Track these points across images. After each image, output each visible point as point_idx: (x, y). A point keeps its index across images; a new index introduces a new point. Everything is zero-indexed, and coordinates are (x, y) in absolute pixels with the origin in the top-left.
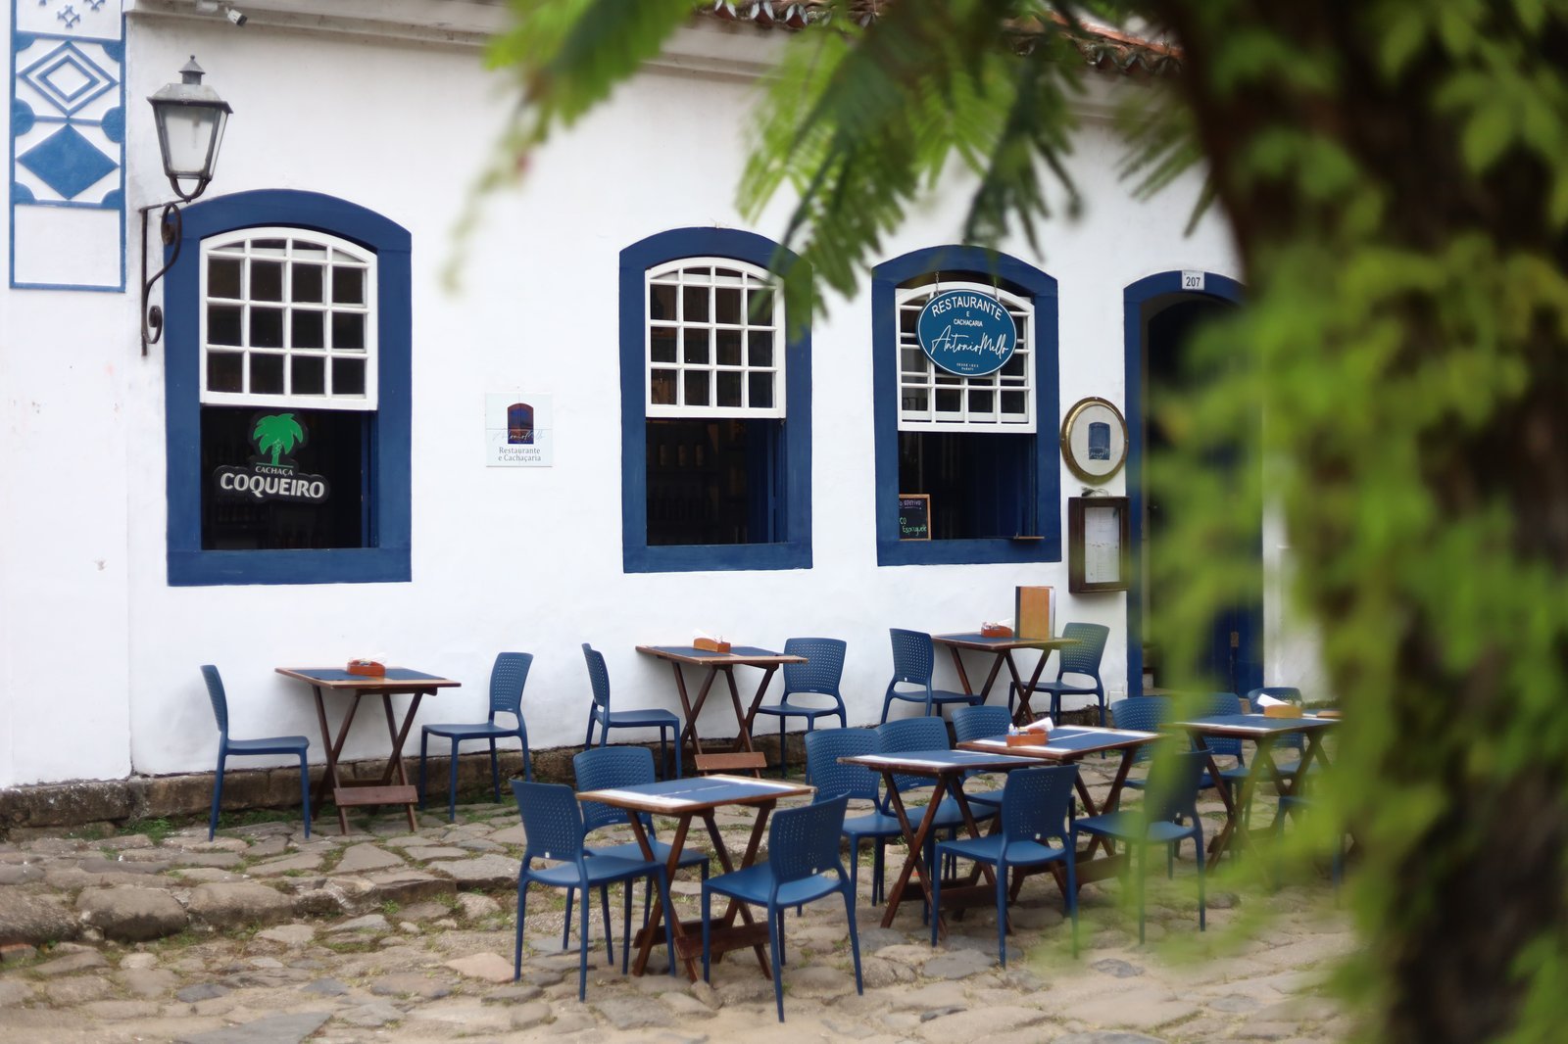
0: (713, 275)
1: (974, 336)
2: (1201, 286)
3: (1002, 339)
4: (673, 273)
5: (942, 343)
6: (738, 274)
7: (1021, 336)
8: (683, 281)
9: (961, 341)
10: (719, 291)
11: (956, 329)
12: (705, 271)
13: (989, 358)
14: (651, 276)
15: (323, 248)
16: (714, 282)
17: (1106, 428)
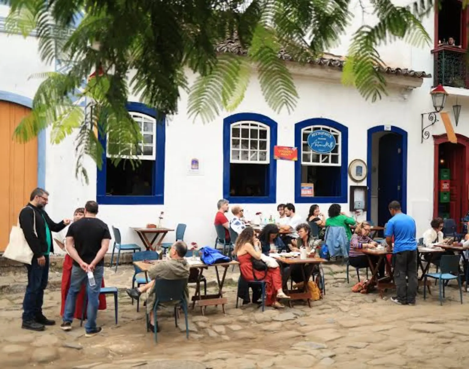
0: (249, 126)
1: (324, 142)
2: (390, 129)
3: (331, 143)
4: (238, 125)
5: (314, 144)
6: (256, 125)
7: (337, 142)
8: (241, 127)
9: (320, 143)
10: (251, 130)
11: (318, 140)
12: (248, 124)
13: (327, 149)
14: (232, 126)
15: (141, 117)
16: (250, 127)
17: (361, 167)
